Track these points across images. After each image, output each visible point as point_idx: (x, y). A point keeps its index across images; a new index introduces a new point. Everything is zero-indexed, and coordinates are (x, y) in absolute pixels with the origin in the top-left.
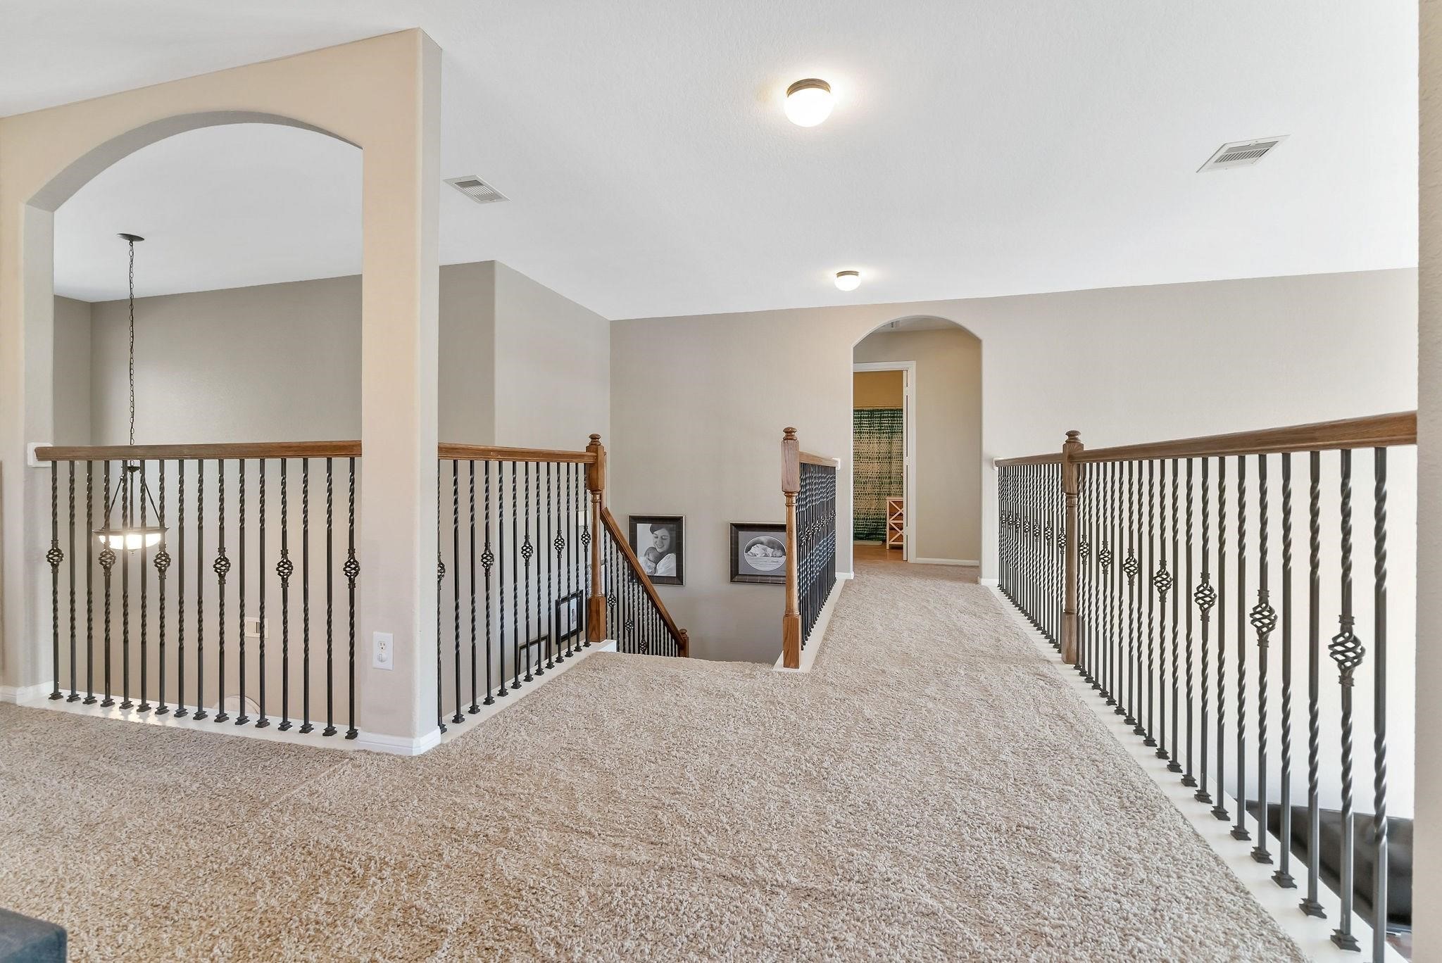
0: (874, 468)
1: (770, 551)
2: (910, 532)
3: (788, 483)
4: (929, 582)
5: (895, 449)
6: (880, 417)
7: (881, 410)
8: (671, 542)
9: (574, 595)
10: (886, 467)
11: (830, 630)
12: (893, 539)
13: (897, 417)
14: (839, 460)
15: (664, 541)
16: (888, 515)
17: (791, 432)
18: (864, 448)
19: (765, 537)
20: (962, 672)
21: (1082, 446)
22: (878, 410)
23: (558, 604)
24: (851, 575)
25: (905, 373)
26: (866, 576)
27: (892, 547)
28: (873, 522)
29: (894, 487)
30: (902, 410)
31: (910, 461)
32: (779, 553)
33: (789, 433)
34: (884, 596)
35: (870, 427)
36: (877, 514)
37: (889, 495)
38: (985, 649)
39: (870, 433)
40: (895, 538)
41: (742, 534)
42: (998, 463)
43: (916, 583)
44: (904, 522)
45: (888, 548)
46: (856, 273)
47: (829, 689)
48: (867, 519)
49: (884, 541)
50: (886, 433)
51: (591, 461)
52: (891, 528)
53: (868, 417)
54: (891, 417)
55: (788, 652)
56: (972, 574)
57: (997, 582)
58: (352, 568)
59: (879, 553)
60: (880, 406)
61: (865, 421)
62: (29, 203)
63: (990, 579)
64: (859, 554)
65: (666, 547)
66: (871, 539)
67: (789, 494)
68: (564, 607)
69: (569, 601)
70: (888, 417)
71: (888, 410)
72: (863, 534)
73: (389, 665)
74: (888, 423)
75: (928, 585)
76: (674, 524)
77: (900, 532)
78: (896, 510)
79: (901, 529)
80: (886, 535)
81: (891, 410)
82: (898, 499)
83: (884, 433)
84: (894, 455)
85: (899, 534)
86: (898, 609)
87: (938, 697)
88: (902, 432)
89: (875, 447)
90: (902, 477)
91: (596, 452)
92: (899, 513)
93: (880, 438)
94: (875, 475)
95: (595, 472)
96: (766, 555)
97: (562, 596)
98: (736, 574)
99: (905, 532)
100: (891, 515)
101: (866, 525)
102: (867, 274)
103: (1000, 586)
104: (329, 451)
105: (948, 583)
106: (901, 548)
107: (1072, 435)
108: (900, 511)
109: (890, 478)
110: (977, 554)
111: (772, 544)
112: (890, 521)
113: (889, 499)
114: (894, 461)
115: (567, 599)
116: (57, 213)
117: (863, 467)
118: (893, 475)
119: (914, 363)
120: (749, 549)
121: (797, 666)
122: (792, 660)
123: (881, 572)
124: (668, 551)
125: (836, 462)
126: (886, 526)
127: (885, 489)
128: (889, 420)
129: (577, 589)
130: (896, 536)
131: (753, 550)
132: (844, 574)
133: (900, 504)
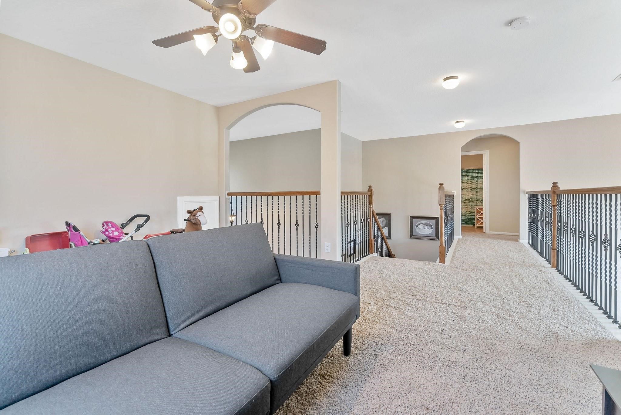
0: (470, 194)
1: (426, 227)
2: (487, 221)
3: (441, 202)
4: (495, 240)
5: (479, 185)
6: (472, 173)
7: (472, 170)
8: (386, 222)
9: (353, 241)
10: (475, 194)
11: (454, 254)
12: (478, 224)
13: (480, 172)
14: (455, 192)
15: (384, 223)
16: (476, 214)
17: (442, 185)
18: (465, 186)
19: (424, 221)
20: (508, 268)
21: (559, 188)
22: (471, 170)
23: (347, 244)
24: (461, 237)
25: (484, 155)
26: (467, 238)
27: (478, 227)
28: (469, 217)
29: (479, 202)
30: (483, 169)
31: (486, 191)
32: (430, 228)
33: (441, 185)
34: (476, 245)
35: (467, 177)
36: (471, 214)
37: (476, 205)
38: (518, 262)
39: (467, 179)
40: (479, 224)
41: (414, 220)
42: (527, 193)
43: (489, 241)
44: (484, 217)
45: (476, 227)
46: (463, 122)
47: (457, 270)
48: (466, 216)
49: (474, 225)
50: (475, 179)
51: (369, 194)
52: (478, 220)
53: (466, 173)
54: (477, 172)
55: (441, 258)
56: (516, 238)
57: (527, 241)
58: (317, 225)
59: (472, 230)
60: (472, 168)
61: (465, 174)
62: (226, 129)
63: (524, 239)
64: (463, 229)
65: (384, 225)
66: (468, 224)
67: (441, 205)
68: (349, 244)
69: (351, 243)
70: (476, 172)
71: (476, 169)
72: (464, 222)
73: (329, 251)
74: (476, 175)
75: (495, 242)
76: (387, 216)
77: (482, 221)
78: (480, 212)
79: (482, 220)
80: (475, 222)
81: (477, 169)
82: (481, 207)
83: (474, 179)
84: (479, 188)
85: (481, 222)
86: (481, 249)
87: (498, 273)
88: (482, 179)
89: (469, 185)
90: (483, 198)
91: (371, 191)
92: (481, 213)
93: (472, 181)
94: (469, 197)
95: (371, 198)
96: (424, 228)
97: (349, 241)
98: (412, 235)
99: (484, 221)
100: (477, 214)
101: (465, 218)
102: (467, 121)
103: (529, 243)
104: (310, 193)
105: (504, 241)
106: (482, 228)
107: (555, 184)
108: (482, 212)
109: (477, 198)
110: (518, 231)
111: (426, 224)
112: (477, 217)
113: (477, 207)
114: (478, 191)
115: (350, 242)
116: (230, 130)
117: (465, 193)
118: (478, 197)
119: (488, 151)
120: (417, 226)
121: (444, 263)
122: (443, 261)
123: (473, 237)
124: (385, 226)
125: (454, 193)
126: (475, 218)
127: (475, 203)
128: (476, 174)
129: (353, 239)
130: (480, 223)
131: (419, 226)
132: (458, 236)
133: (482, 209)
